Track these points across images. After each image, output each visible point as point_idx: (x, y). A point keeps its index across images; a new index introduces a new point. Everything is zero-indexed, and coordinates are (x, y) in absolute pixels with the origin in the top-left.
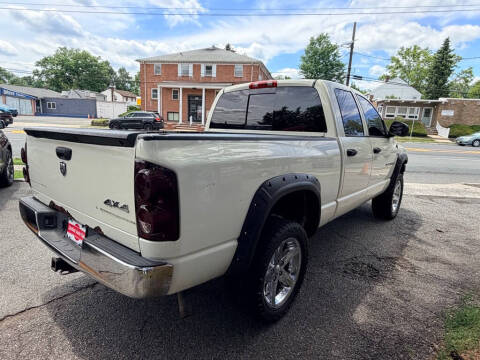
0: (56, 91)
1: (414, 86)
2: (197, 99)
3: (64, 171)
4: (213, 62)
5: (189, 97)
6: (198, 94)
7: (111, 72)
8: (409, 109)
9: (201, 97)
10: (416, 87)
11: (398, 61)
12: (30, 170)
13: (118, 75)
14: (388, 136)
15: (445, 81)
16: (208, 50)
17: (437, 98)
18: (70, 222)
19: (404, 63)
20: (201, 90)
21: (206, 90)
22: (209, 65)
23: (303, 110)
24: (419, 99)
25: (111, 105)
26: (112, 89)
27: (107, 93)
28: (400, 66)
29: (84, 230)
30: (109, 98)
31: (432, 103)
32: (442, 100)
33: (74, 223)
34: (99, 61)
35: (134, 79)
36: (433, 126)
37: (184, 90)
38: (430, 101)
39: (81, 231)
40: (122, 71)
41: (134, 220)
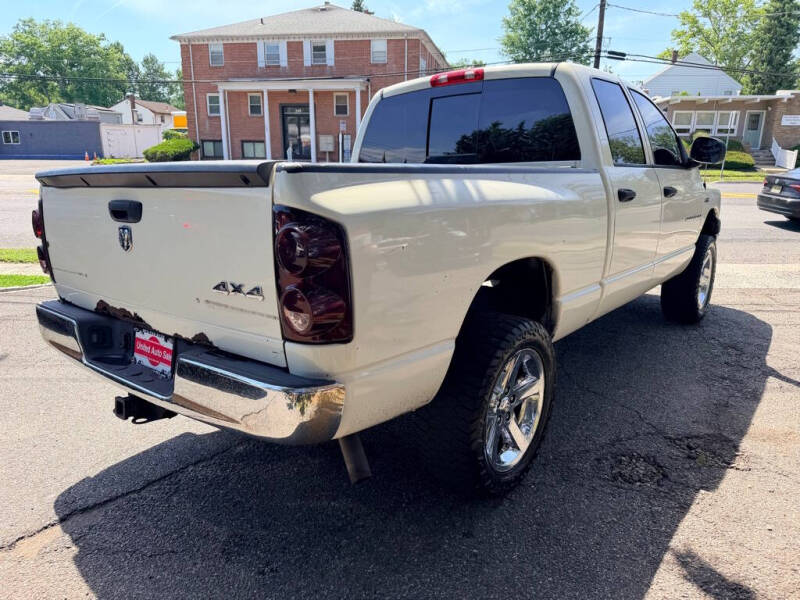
0: (22, 108)
1: (726, 70)
2: (298, 111)
3: (126, 243)
4: (326, 35)
5: (283, 108)
6: (301, 101)
7: (128, 65)
8: (717, 114)
9: (306, 107)
10: (731, 71)
11: (695, 22)
12: (51, 250)
13: (143, 70)
14: (687, 165)
15: (787, 57)
16: (315, 10)
17: (772, 91)
18: (139, 335)
19: (707, 25)
20: (306, 94)
21: (316, 94)
22: (319, 42)
23: (529, 127)
24: (737, 96)
25: (130, 131)
26: (132, 99)
27: (123, 107)
28: (700, 31)
29: (169, 345)
30: (127, 118)
31: (762, 102)
32: (783, 94)
33: (147, 336)
34: (103, 44)
35: (175, 78)
36: (766, 146)
37: (271, 94)
38: (759, 98)
39: (162, 349)
40: (149, 61)
41: (275, 312)
